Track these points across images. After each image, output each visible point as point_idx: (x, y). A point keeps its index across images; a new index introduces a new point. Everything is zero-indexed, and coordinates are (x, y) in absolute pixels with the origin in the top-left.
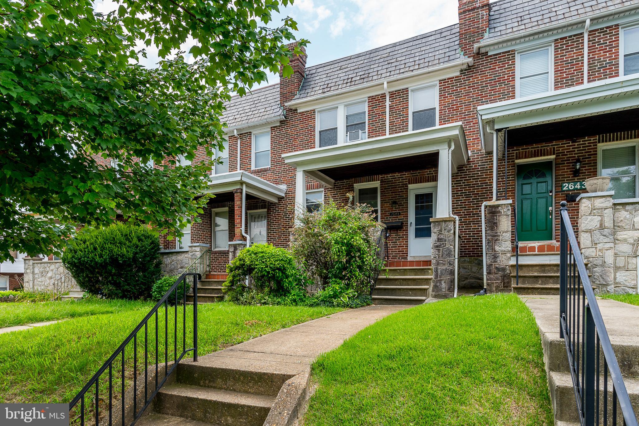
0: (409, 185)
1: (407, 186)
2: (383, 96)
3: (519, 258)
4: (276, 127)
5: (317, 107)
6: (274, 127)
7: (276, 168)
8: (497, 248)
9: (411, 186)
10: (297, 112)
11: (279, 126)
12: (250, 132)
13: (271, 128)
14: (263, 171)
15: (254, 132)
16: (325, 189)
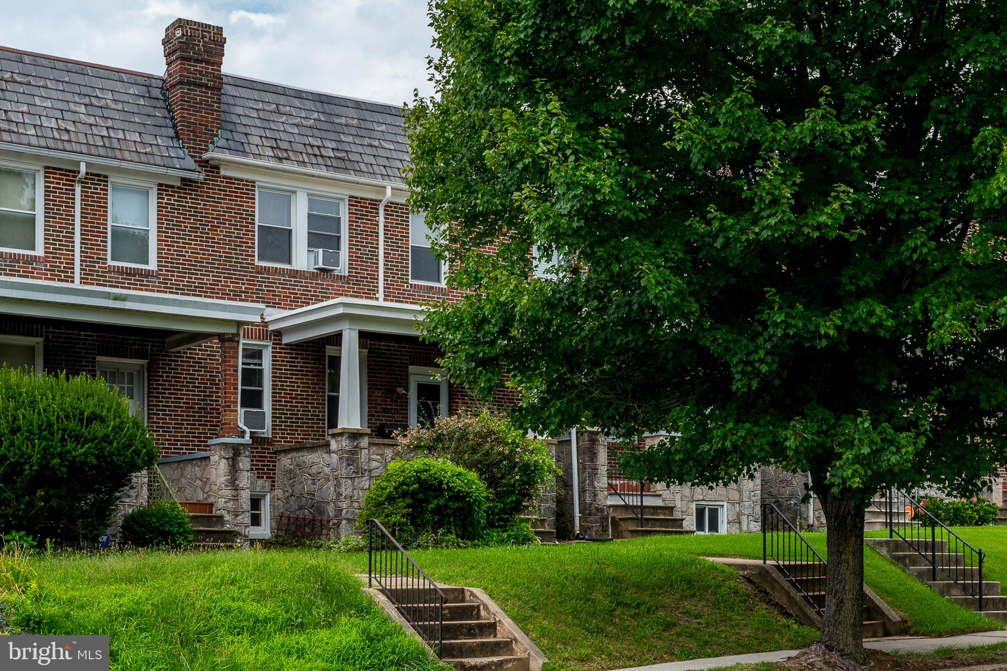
0: (410, 367)
1: (407, 368)
2: (375, 203)
3: (644, 498)
4: (173, 187)
5: (261, 180)
6: (167, 186)
7: (172, 276)
8: (596, 484)
9: (412, 369)
10: (218, 173)
11: (178, 188)
12: (106, 177)
13: (160, 185)
14: (141, 275)
15: (113, 179)
16: (274, 344)
